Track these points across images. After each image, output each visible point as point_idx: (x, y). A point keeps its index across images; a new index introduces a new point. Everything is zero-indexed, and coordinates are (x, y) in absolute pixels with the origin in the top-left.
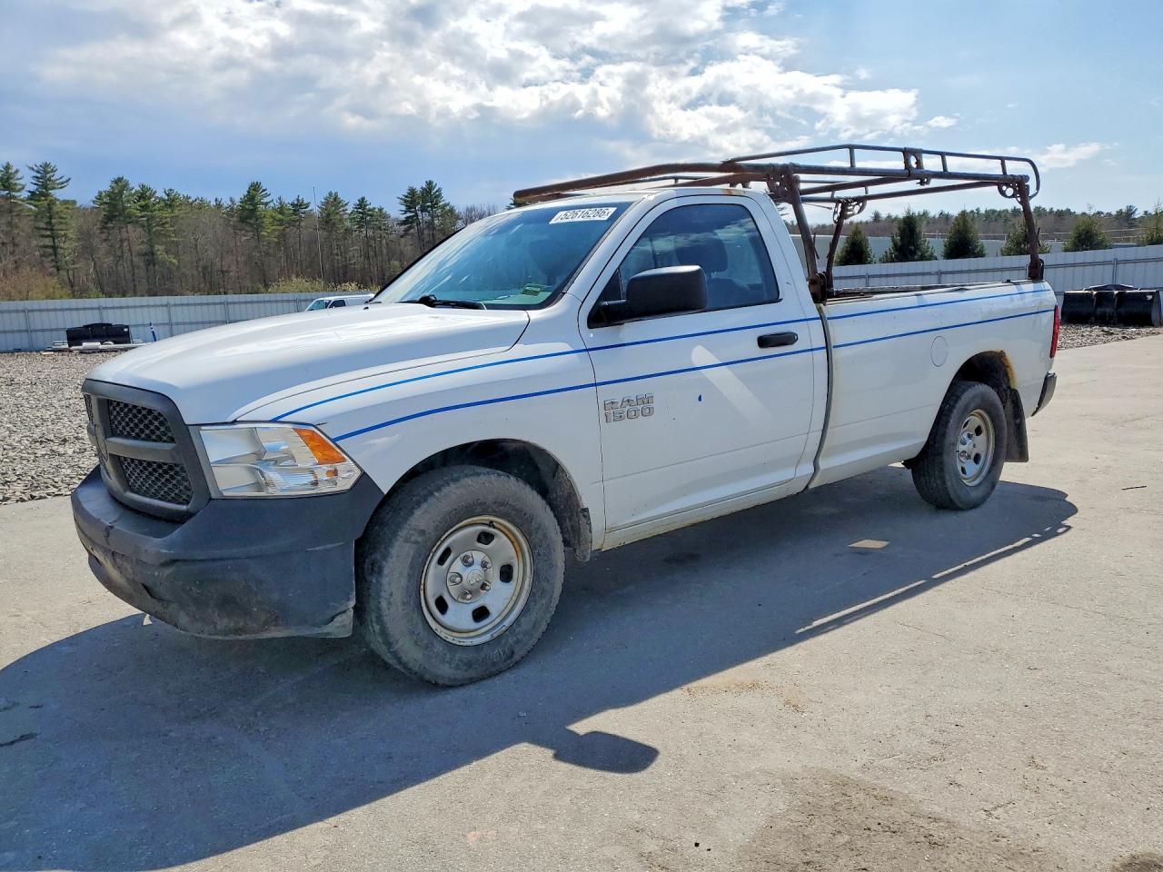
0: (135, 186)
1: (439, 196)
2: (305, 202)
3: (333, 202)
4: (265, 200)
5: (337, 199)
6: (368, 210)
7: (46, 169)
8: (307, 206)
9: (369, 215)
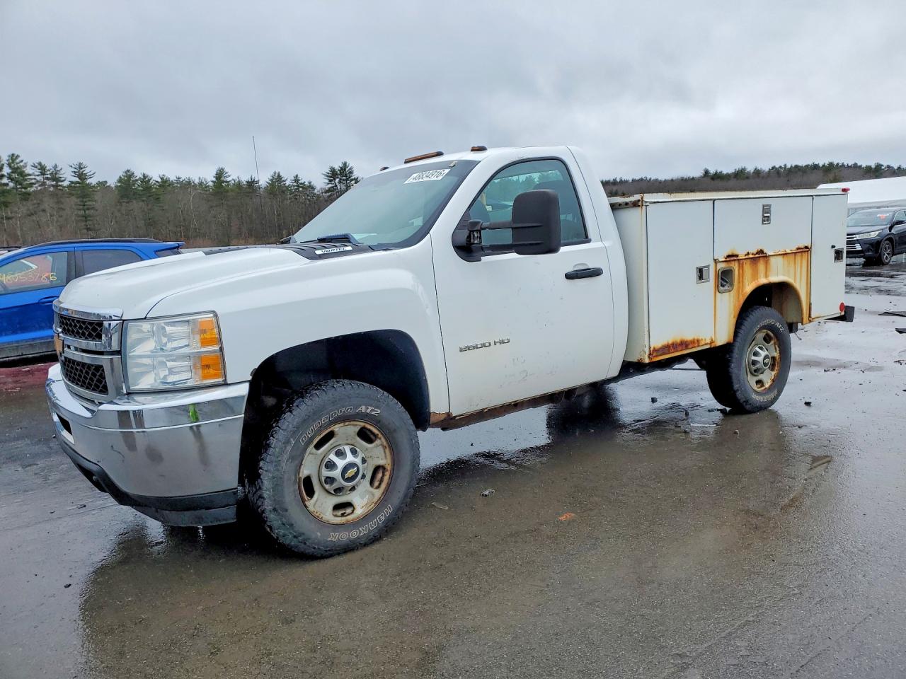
0: (138, 175)
1: (351, 173)
2: (257, 180)
3: (277, 179)
4: (229, 179)
5: (279, 176)
6: (301, 184)
7: (80, 166)
8: (257, 182)
9: (301, 187)
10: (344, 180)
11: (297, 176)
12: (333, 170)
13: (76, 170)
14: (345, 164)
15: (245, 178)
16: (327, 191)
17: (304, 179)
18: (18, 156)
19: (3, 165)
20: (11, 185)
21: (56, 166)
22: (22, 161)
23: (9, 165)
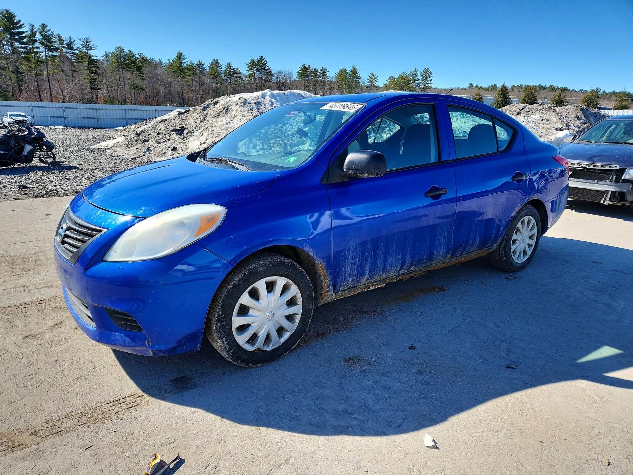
0: (126, 51)
1: (265, 65)
2: (202, 63)
3: (215, 65)
4: (184, 62)
5: (217, 63)
6: (232, 69)
7: (87, 41)
8: (203, 65)
9: (233, 72)
10: (260, 69)
11: (230, 63)
12: (253, 61)
13: (83, 43)
14: (261, 58)
15: (195, 62)
16: (247, 77)
17: (235, 66)
18: (47, 26)
19: (36, 32)
20: (42, 49)
21: (70, 38)
22: (50, 30)
23: (40, 32)
